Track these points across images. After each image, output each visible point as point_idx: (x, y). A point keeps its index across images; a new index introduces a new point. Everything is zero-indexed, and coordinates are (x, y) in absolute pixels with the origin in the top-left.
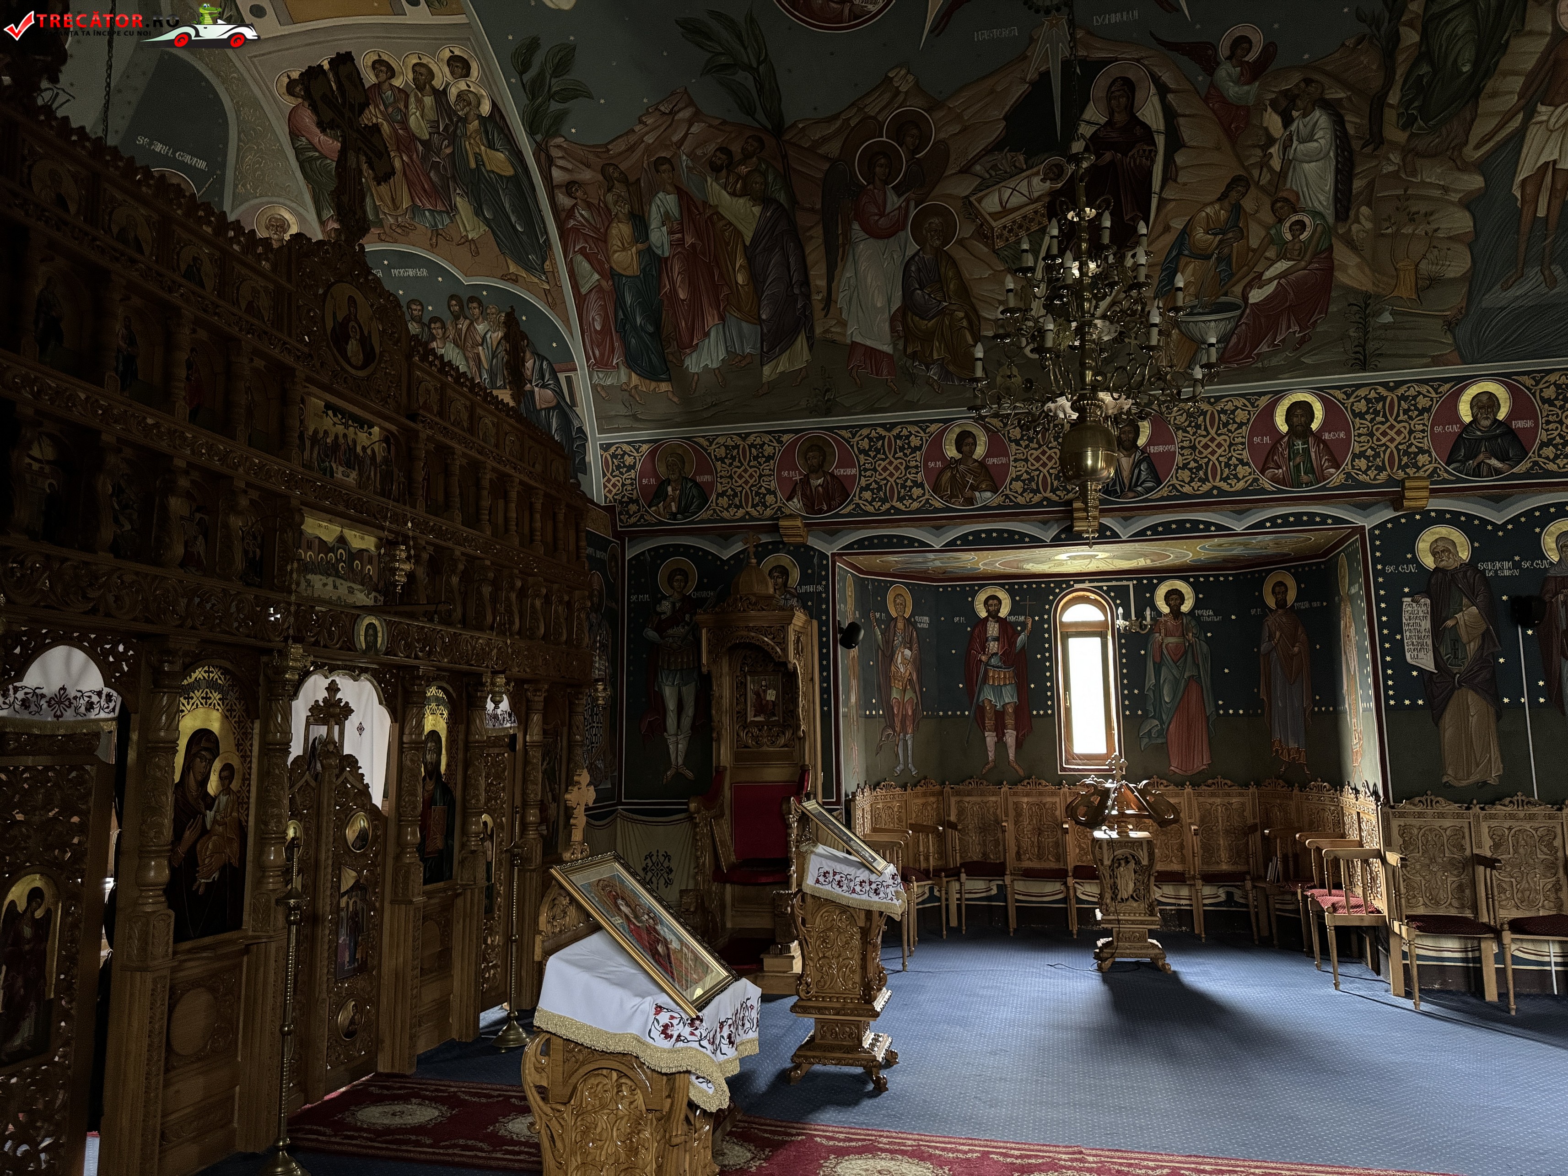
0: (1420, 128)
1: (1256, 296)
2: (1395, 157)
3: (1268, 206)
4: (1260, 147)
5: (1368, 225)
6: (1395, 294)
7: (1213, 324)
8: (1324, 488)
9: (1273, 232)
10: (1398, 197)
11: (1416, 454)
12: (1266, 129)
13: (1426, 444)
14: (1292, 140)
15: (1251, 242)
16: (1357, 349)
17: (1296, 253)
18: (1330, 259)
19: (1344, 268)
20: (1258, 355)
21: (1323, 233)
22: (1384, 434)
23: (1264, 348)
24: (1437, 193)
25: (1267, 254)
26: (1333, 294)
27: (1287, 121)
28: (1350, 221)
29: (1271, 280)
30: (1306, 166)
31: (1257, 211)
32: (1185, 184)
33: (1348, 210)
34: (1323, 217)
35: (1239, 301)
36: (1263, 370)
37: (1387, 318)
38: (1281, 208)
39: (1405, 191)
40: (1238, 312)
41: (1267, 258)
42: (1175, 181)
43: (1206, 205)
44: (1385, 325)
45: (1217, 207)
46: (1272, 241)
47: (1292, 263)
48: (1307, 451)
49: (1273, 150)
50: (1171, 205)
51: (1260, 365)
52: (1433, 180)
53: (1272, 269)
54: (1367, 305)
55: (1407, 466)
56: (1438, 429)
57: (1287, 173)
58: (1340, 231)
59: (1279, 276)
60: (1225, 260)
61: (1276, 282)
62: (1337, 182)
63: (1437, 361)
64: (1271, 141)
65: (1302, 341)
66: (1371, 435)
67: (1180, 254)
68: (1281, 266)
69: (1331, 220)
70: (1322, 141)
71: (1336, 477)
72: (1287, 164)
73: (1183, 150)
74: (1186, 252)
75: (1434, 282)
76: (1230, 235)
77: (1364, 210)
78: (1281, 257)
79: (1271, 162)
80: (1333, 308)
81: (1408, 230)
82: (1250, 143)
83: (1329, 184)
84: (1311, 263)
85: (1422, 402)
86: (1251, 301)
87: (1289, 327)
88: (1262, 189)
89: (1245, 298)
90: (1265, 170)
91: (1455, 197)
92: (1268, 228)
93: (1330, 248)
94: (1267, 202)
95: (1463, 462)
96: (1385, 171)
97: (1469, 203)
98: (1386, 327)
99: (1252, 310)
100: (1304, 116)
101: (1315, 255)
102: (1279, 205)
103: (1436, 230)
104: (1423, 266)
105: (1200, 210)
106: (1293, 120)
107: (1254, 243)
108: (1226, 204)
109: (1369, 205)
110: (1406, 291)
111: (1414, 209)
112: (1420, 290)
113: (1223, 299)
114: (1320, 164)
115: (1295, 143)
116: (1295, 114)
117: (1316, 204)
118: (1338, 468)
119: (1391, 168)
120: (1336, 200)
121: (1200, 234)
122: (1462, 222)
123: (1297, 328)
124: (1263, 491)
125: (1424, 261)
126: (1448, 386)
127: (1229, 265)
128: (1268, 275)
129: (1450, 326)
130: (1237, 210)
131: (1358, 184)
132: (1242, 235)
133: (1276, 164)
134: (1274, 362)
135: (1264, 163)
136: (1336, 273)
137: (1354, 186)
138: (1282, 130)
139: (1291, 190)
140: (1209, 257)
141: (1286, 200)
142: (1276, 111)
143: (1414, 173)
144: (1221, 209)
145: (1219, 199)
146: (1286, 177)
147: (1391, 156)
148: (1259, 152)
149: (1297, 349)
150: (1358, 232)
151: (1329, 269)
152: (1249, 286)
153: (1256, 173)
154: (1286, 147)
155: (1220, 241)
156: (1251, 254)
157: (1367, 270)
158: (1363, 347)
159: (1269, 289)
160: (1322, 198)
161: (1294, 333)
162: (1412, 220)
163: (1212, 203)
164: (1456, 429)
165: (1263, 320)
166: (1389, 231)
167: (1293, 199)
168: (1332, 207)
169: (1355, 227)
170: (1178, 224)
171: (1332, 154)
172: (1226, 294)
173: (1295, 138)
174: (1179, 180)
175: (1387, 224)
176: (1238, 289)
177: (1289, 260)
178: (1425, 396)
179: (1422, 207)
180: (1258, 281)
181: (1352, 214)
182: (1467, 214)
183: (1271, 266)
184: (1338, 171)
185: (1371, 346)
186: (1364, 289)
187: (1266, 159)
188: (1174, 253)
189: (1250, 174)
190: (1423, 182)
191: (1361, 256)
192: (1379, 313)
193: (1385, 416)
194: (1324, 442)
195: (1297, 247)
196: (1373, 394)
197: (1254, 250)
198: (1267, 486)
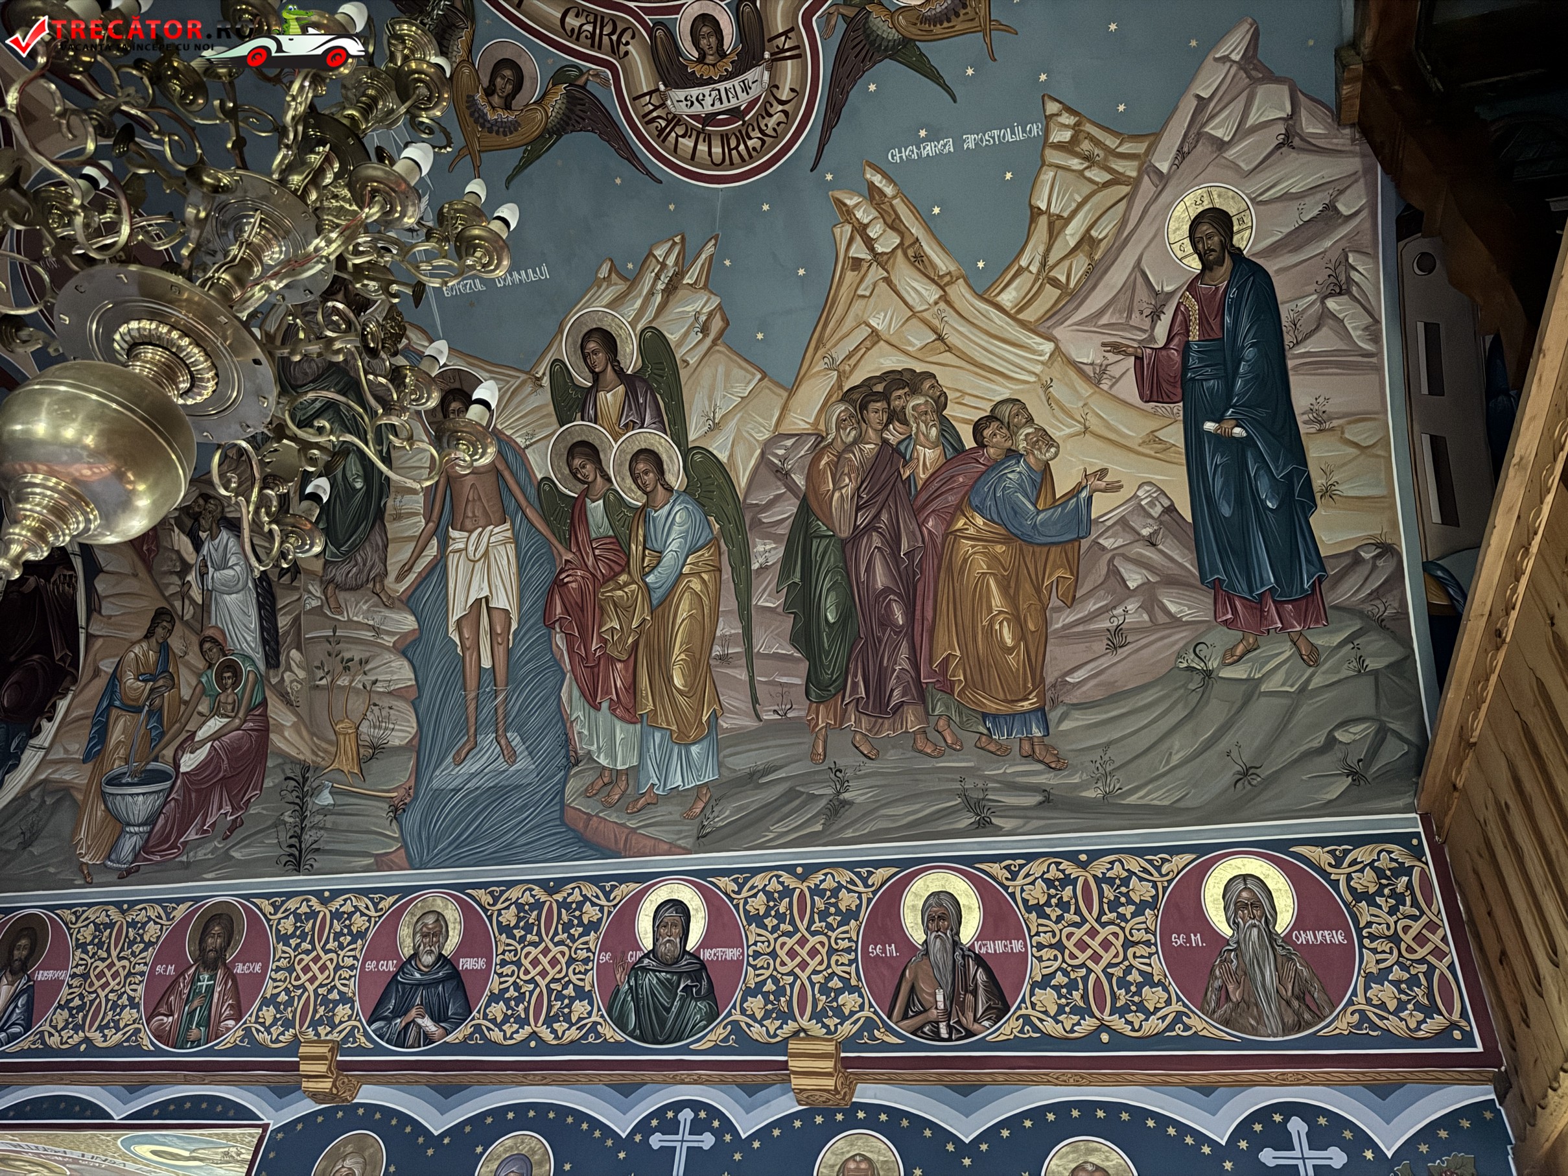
0: (333, 555)
1: (188, 762)
2: (316, 589)
3: (196, 648)
4: (177, 573)
5: (301, 674)
6: (335, 765)
7: (141, 798)
8: (211, 1052)
9: (204, 680)
10: (327, 639)
11: (336, 1003)
12: (178, 552)
13: (351, 989)
14: (206, 566)
15: (183, 692)
16: (294, 841)
17: (230, 707)
18: (264, 715)
19: (280, 728)
20: (185, 843)
21: (255, 682)
22: (306, 969)
23: (192, 835)
24: (368, 635)
25: (200, 708)
26: (270, 764)
27: (198, 545)
28: (282, 669)
29: (203, 742)
30: (227, 598)
31: (186, 653)
32: (110, 617)
33: (277, 654)
34: (253, 663)
35: (170, 769)
36: (187, 865)
37: (326, 799)
38: (210, 649)
39: (335, 632)
40: (168, 784)
41: (200, 714)
42: (100, 613)
43: (134, 644)
44: (324, 808)
45: (145, 645)
46: (204, 692)
47: (227, 720)
48: (210, 990)
49: (190, 578)
50: (100, 642)
51: (184, 859)
52: (360, 619)
53: (204, 728)
54: (305, 780)
55: (320, 1022)
56: (370, 966)
57: (210, 606)
58: (274, 681)
59: (215, 737)
60: (156, 713)
61: (209, 744)
62: (261, 618)
63: (382, 863)
64: (186, 568)
65: (234, 827)
66: (291, 969)
67: (111, 705)
68: (215, 724)
69: (262, 667)
70: (237, 568)
71: (233, 1034)
72: (207, 593)
73: (101, 576)
74: (117, 703)
75: (377, 750)
76: (161, 682)
77: (294, 653)
78: (215, 711)
79: (191, 593)
80: (268, 783)
81: (343, 681)
82: (165, 568)
83: (254, 624)
84: (245, 721)
85: (359, 922)
86: (183, 769)
87: (220, 808)
88: (187, 624)
89: (177, 766)
90: (187, 602)
91: (389, 641)
92: (200, 675)
93: (264, 703)
94: (195, 640)
95: (389, 1020)
96: (308, 607)
97: (406, 649)
98: (325, 811)
99: (183, 781)
100: (213, 538)
101: (249, 711)
102: (207, 645)
103: (375, 682)
104: (364, 728)
105: (129, 650)
106: (203, 543)
107: (186, 693)
108: (153, 640)
109: (299, 649)
110: (347, 764)
111: (347, 655)
112: (361, 761)
113: (153, 765)
114: (240, 596)
115: (211, 570)
116: (203, 535)
117: (244, 645)
118: (237, 1020)
119: (315, 603)
120: (265, 642)
121: (130, 680)
122: (401, 673)
123: (229, 808)
124: (139, 1050)
125: (365, 723)
126: (391, 899)
127: (160, 720)
128: (201, 735)
129: (397, 811)
130: (164, 649)
131: (283, 622)
132: (173, 684)
133: (196, 594)
134: (201, 854)
135: (184, 595)
136: (272, 736)
137: (280, 625)
138: (195, 555)
139: (216, 627)
140: (139, 710)
141: (213, 640)
142: (184, 533)
143: (339, 609)
144: (149, 649)
145: (146, 637)
146: (209, 613)
147: (310, 587)
148: (176, 579)
149: (228, 837)
150: (292, 682)
151: (264, 730)
152: (181, 749)
153: (178, 604)
154: (203, 575)
155: (152, 690)
156: (183, 707)
157: (305, 733)
158: (299, 837)
159: (202, 753)
160: (249, 639)
161: (226, 814)
162: (347, 669)
163: (139, 641)
164: (391, 966)
165: (193, 795)
166: (324, 682)
167: (220, 639)
168: (261, 650)
169: (287, 675)
170: (107, 667)
171: (250, 585)
172: (156, 759)
173: (209, 564)
174: (103, 612)
175: (320, 673)
176: (169, 753)
177: (223, 716)
178: (363, 914)
179: (356, 653)
180: (189, 743)
181: (283, 659)
182: (406, 663)
183: (204, 723)
184: (260, 607)
185: (309, 837)
186: (301, 757)
187: (186, 588)
188: (105, 704)
189: (172, 606)
190: (350, 620)
191: (297, 714)
192: (316, 791)
193: (312, 942)
194: (234, 977)
195: (230, 700)
196: (304, 909)
197: (186, 703)
198: (146, 1042)
